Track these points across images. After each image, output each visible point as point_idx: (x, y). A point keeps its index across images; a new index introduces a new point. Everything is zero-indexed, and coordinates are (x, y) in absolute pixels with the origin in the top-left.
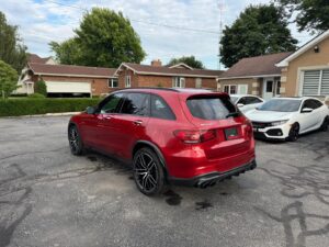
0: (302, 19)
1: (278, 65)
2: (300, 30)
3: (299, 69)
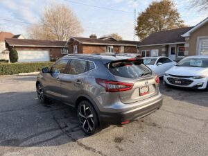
1: (183, 36)
3: (198, 38)
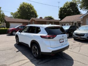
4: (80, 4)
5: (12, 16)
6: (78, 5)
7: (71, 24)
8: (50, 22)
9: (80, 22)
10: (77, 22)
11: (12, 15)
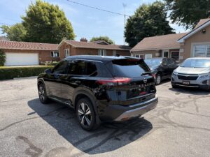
0: (173, 15)
2: (173, 22)
4: (172, 11)
5: (5, 34)
6: (166, 14)
7: (157, 54)
8: (107, 50)
9: (178, 50)
10: (170, 50)
11: (4, 32)
